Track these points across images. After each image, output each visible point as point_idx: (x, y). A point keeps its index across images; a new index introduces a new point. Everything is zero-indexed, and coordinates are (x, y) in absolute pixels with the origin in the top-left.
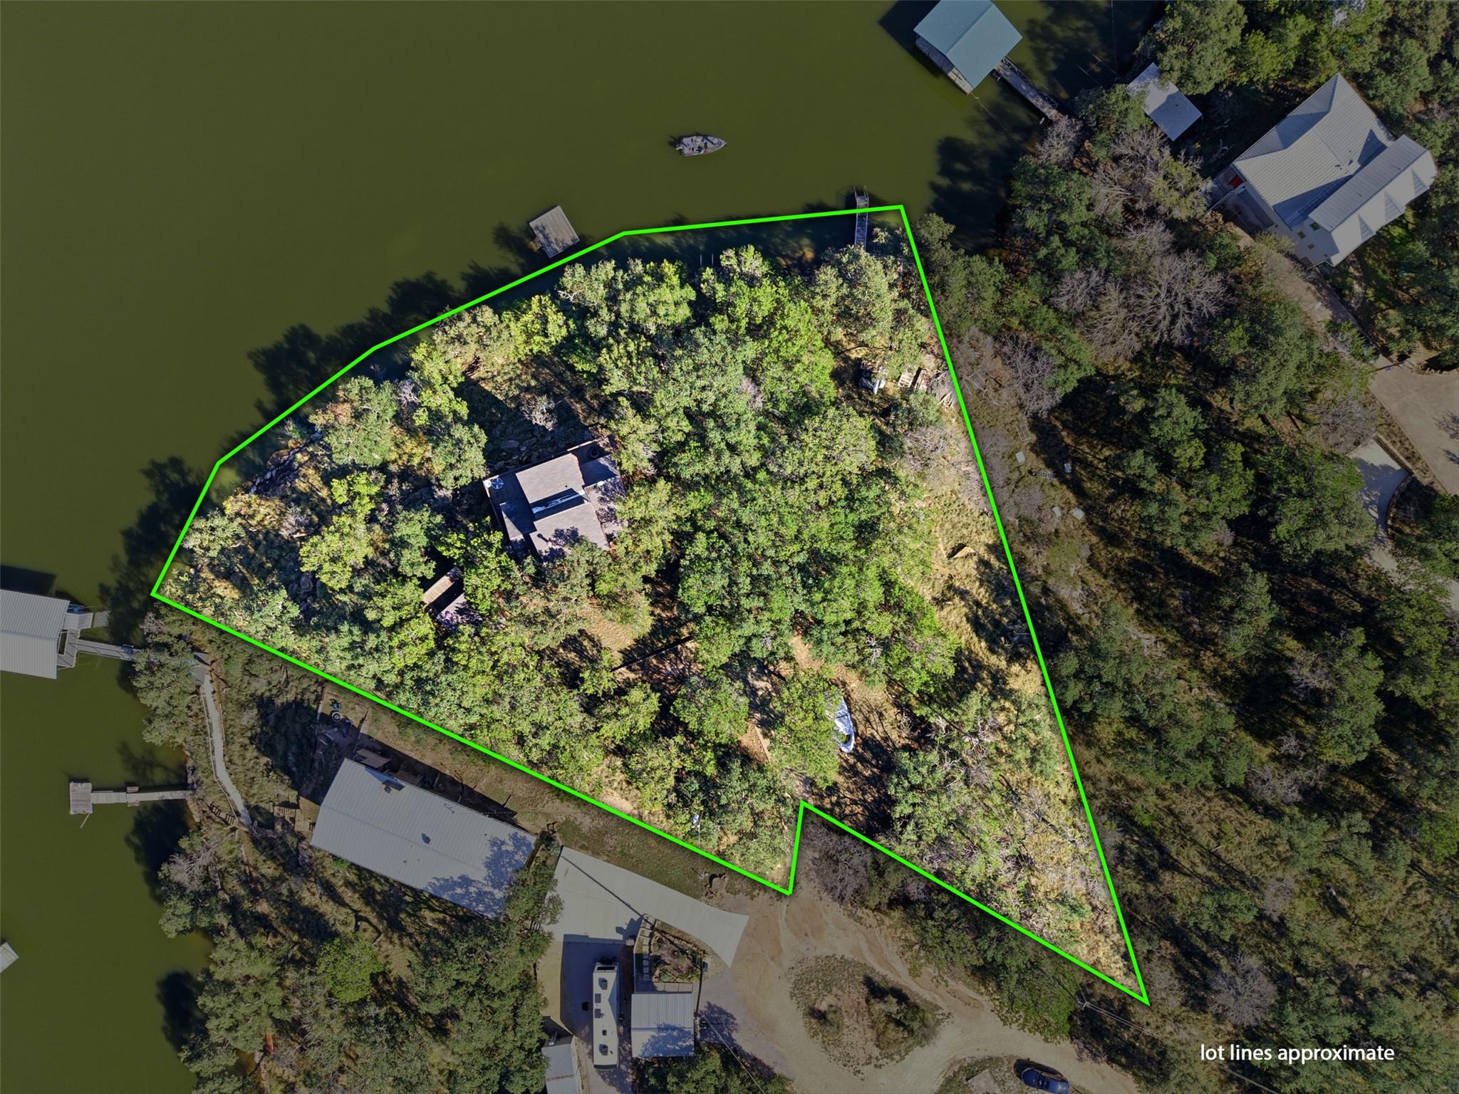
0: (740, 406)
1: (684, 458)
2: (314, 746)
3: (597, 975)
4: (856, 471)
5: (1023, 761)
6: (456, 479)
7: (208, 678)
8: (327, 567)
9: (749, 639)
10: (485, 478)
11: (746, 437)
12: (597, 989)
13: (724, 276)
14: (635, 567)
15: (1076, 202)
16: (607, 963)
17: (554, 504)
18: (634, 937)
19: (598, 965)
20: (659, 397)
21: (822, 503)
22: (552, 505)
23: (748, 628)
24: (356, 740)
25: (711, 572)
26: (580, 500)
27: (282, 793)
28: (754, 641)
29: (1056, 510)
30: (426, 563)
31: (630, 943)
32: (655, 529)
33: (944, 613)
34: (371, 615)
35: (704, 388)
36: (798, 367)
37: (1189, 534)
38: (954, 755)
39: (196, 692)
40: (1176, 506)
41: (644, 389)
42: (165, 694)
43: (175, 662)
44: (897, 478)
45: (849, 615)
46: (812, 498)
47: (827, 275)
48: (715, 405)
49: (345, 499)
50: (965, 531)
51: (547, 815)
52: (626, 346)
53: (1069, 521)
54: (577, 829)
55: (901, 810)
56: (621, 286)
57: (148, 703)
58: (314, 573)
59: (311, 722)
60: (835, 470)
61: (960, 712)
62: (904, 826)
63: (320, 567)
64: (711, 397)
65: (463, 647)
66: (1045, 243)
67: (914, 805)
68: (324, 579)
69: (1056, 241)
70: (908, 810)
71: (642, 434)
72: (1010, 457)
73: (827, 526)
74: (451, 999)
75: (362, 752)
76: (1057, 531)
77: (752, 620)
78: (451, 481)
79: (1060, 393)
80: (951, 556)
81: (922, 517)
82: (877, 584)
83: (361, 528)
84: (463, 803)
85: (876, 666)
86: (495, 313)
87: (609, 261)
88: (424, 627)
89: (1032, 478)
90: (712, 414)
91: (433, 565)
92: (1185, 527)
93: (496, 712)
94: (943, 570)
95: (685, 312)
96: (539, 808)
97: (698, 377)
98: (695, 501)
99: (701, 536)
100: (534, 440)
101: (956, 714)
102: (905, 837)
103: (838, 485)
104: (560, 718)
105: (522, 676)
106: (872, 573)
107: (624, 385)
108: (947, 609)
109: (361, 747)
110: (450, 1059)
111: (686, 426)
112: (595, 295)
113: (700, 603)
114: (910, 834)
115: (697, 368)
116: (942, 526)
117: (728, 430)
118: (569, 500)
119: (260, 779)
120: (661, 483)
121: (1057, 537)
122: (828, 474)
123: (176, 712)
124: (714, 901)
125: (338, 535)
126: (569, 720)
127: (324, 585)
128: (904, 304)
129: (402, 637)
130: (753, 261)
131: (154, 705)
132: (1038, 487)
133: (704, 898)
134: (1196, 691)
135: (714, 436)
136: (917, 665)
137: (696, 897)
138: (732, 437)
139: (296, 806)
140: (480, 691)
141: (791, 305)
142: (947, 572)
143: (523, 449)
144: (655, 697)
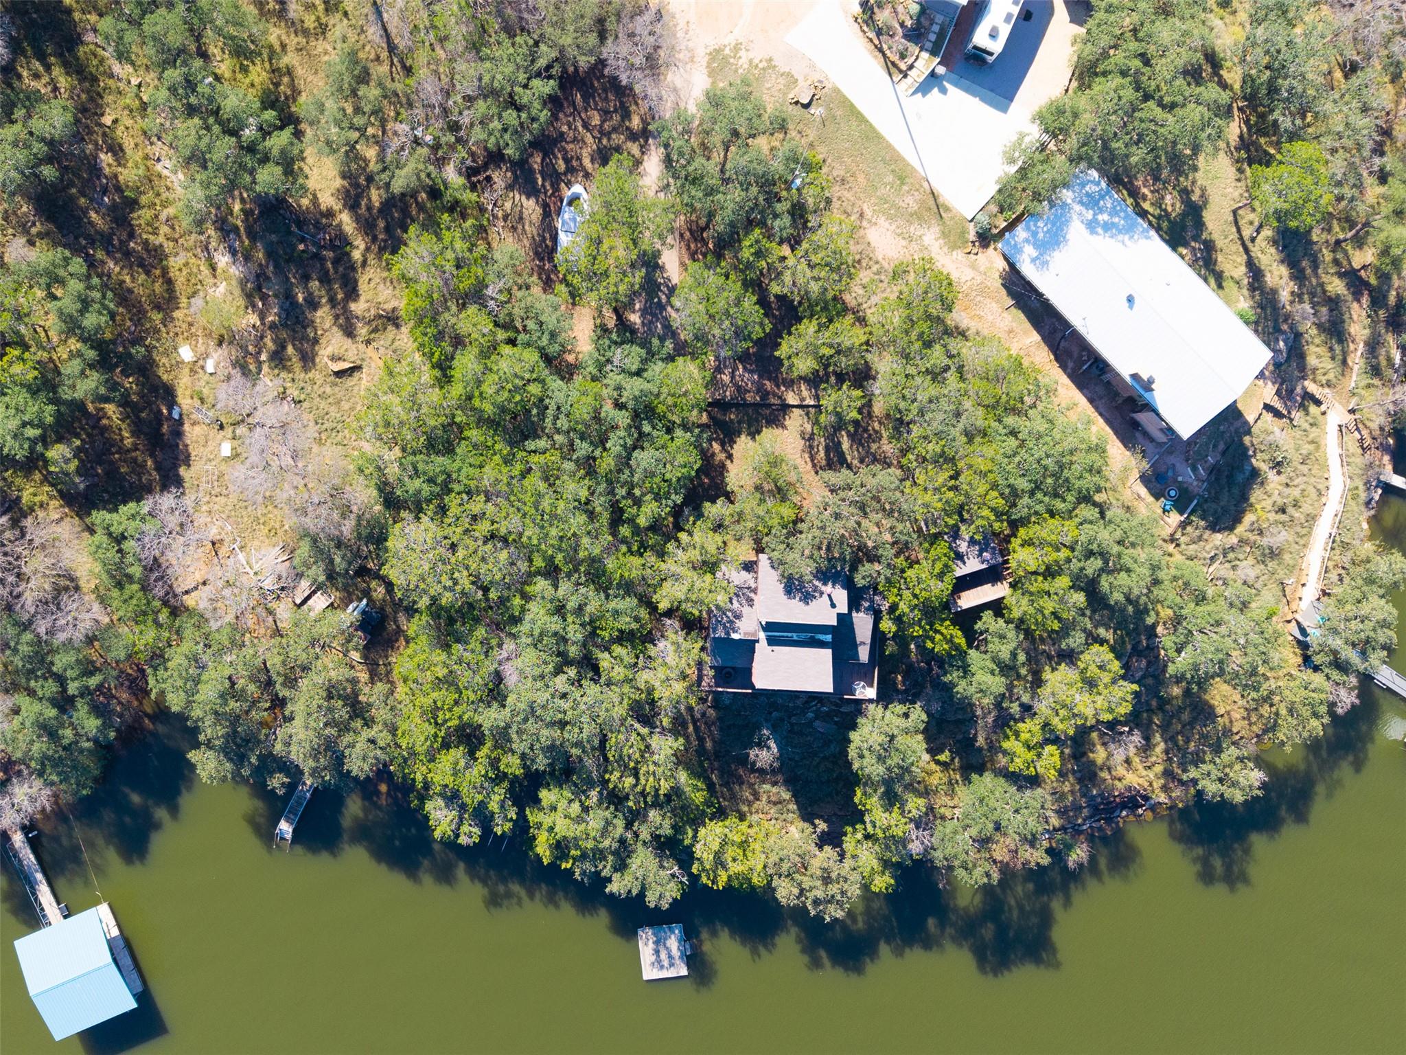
0: (530, 656)
1: (626, 623)
2: (1214, 470)
3: (997, 47)
4: (425, 519)
5: (372, 83)
6: (906, 715)
7: (1304, 605)
8: (1106, 678)
9: (638, 373)
10: (871, 701)
11: (537, 616)
12: (1005, 31)
13: (483, 817)
14: (740, 518)
15: (28, 724)
16: (978, 57)
17: (803, 636)
18: (933, 74)
19: (990, 59)
20: (620, 711)
21: (482, 498)
22: (805, 636)
23: (633, 387)
24: (1161, 455)
25: (649, 474)
26: (769, 627)
27: (1277, 430)
28: (634, 368)
29: (210, 368)
30: (987, 630)
31: (941, 70)
32: (695, 555)
33: (394, 303)
34: (1079, 598)
35: (564, 696)
36: (441, 672)
37: (61, 273)
38: (454, 127)
39: (1325, 593)
40: (60, 312)
41: (637, 725)
42: (1365, 609)
43: (1337, 643)
44: (380, 490)
45: (507, 350)
46: (490, 508)
47: (358, 764)
48: (558, 671)
49: (1050, 749)
50: (328, 390)
51: (973, 266)
52: (636, 785)
53: (201, 348)
54: (944, 235)
55: (544, 87)
56: (610, 858)
57: (1390, 607)
58: (1124, 677)
59: (1206, 501)
60: (449, 531)
61: (423, 176)
62: (549, 67)
63: (1114, 682)
64: (560, 682)
65: (985, 512)
66: (85, 692)
67: (526, 86)
68: (1116, 666)
69: (73, 688)
70: (536, 83)
71: (661, 673)
72: (238, 455)
73: (487, 469)
74: (1187, 94)
75: (1162, 438)
76: (220, 344)
77: (625, 394)
78: (913, 716)
79: (146, 506)
80: (356, 369)
81: (370, 429)
82: (457, 374)
83: (1043, 708)
84: (1066, 324)
85: (500, 275)
86: (774, 890)
87: (612, 894)
88: (1023, 557)
89: (223, 419)
90: (565, 661)
91: (979, 626)
92: (62, 282)
93: (978, 417)
94: (375, 356)
95: (547, 796)
96: (979, 279)
97: (565, 712)
98: (629, 566)
99: (642, 521)
100: (793, 720)
101: (429, 175)
102: (554, 54)
103: (454, 510)
104: (907, 376)
105: (930, 447)
106: (457, 390)
107: (656, 741)
108: (389, 307)
109: (1160, 445)
110: (1217, 22)
111: (605, 660)
112: (643, 861)
113: (678, 442)
114: (546, 54)
115: (563, 724)
116: (352, 409)
117: (555, 634)
118: (781, 634)
119: (1296, 458)
120: (663, 605)
121: (222, 336)
122: (459, 530)
123: (1360, 582)
124: (815, 77)
125: (1075, 711)
126: (898, 369)
127: (1118, 657)
128: (283, 692)
129: (1055, 555)
130: (441, 818)
131: (1383, 601)
132: (218, 406)
133: (829, 86)
134: (135, 81)
135: (575, 633)
136: (450, 255)
137: (837, 91)
138: (555, 624)
139: (1267, 407)
140: (989, 451)
141: (418, 749)
142: (370, 351)
143: (810, 715)
144: (783, 351)
